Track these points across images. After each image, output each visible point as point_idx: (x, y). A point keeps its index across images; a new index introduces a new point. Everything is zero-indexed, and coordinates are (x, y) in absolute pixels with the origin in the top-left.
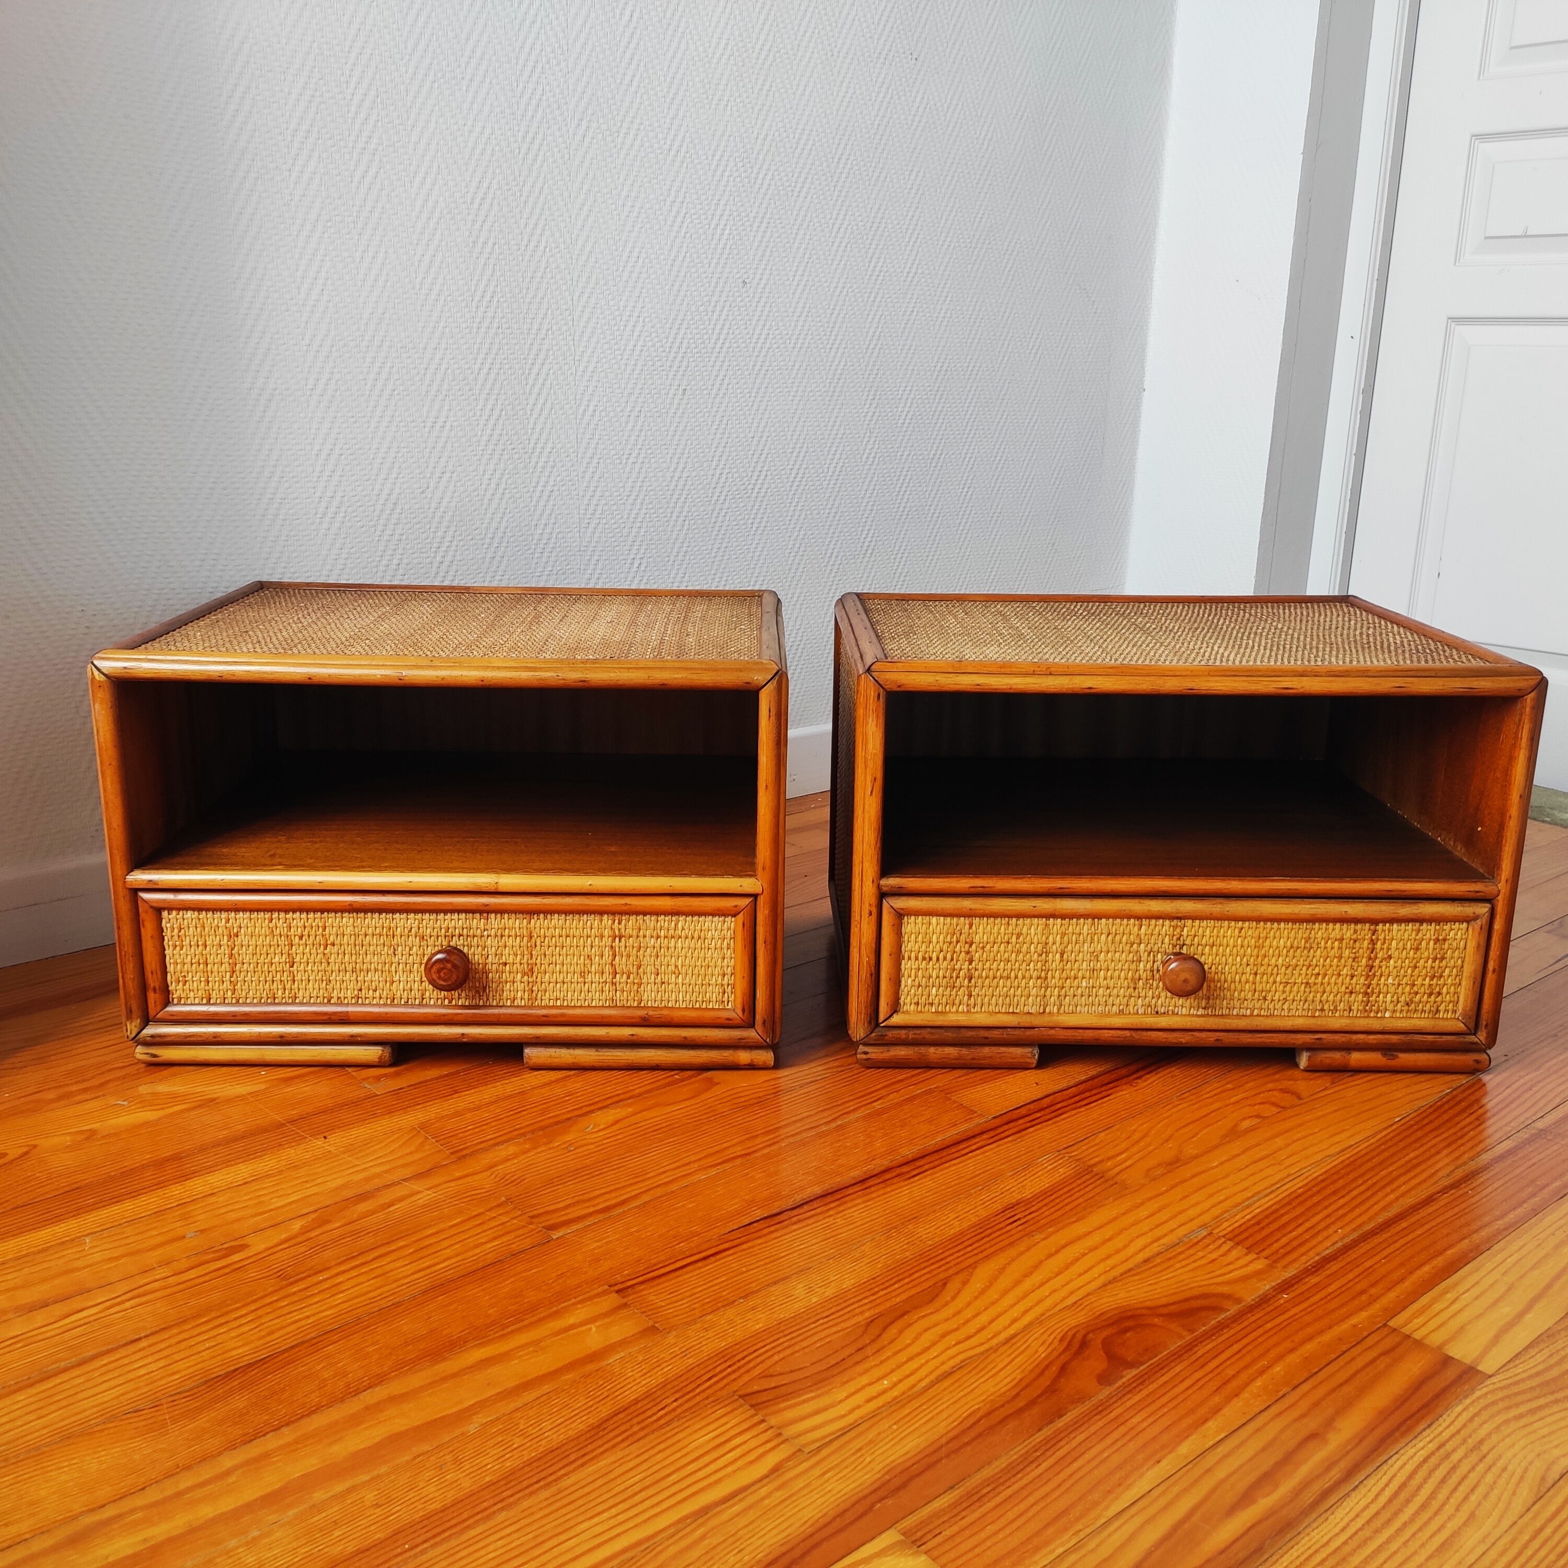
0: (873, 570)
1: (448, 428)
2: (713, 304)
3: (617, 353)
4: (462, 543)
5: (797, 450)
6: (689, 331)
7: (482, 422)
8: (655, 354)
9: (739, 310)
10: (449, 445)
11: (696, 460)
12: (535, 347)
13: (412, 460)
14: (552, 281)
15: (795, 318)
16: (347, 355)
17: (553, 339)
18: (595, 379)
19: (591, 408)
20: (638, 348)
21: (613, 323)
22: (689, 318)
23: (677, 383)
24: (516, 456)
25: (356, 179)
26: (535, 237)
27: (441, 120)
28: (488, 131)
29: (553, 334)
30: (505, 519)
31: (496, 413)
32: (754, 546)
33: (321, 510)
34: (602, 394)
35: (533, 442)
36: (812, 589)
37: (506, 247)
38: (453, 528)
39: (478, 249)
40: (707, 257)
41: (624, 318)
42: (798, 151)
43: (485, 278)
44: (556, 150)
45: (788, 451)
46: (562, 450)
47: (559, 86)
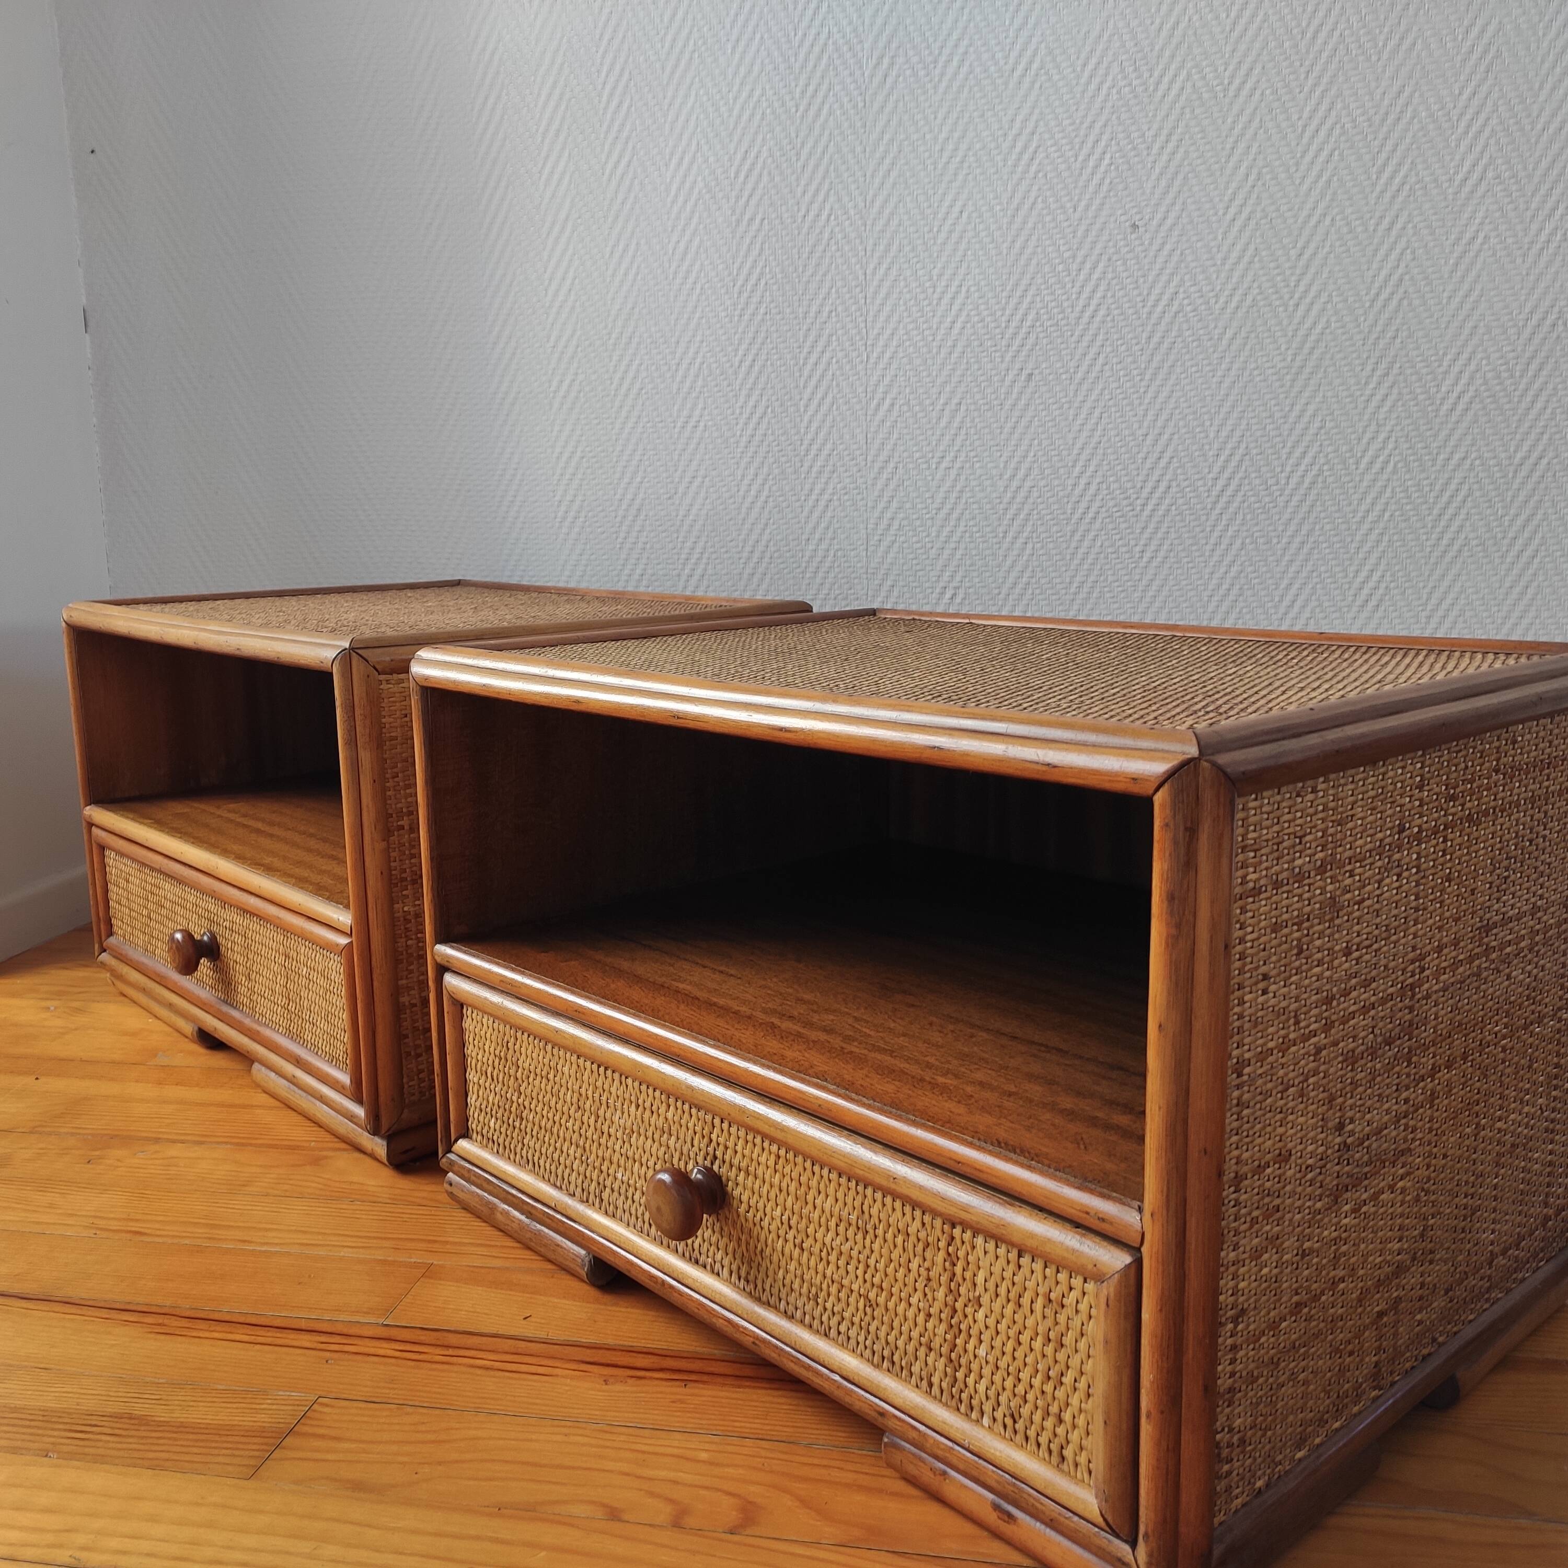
1: (701, 428)
2: (1079, 260)
3: (927, 333)
4: (714, 556)
5: (1227, 452)
6: (1038, 299)
7: (742, 421)
8: (983, 331)
9: (1125, 264)
10: (702, 446)
11: (1046, 465)
12: (813, 333)
13: (658, 464)
14: (839, 254)
15: (1227, 267)
16: (593, 355)
17: (837, 322)
18: (894, 366)
19: (888, 402)
20: (958, 325)
21: (922, 296)
22: (1039, 281)
23: (1018, 366)
24: (784, 459)
25: (608, 171)
26: (815, 206)
27: (702, 92)
28: (757, 93)
29: (837, 316)
30: (768, 531)
31: (760, 410)
32: (1144, 582)
33: (560, 514)
34: (903, 384)
35: (806, 442)
37: (777, 222)
38: (704, 539)
39: (742, 228)
40: (1071, 200)
41: (939, 290)
42: (1236, 34)
43: (751, 259)
44: (846, 100)
45: (1211, 453)
46: (846, 453)
47: (850, 23)
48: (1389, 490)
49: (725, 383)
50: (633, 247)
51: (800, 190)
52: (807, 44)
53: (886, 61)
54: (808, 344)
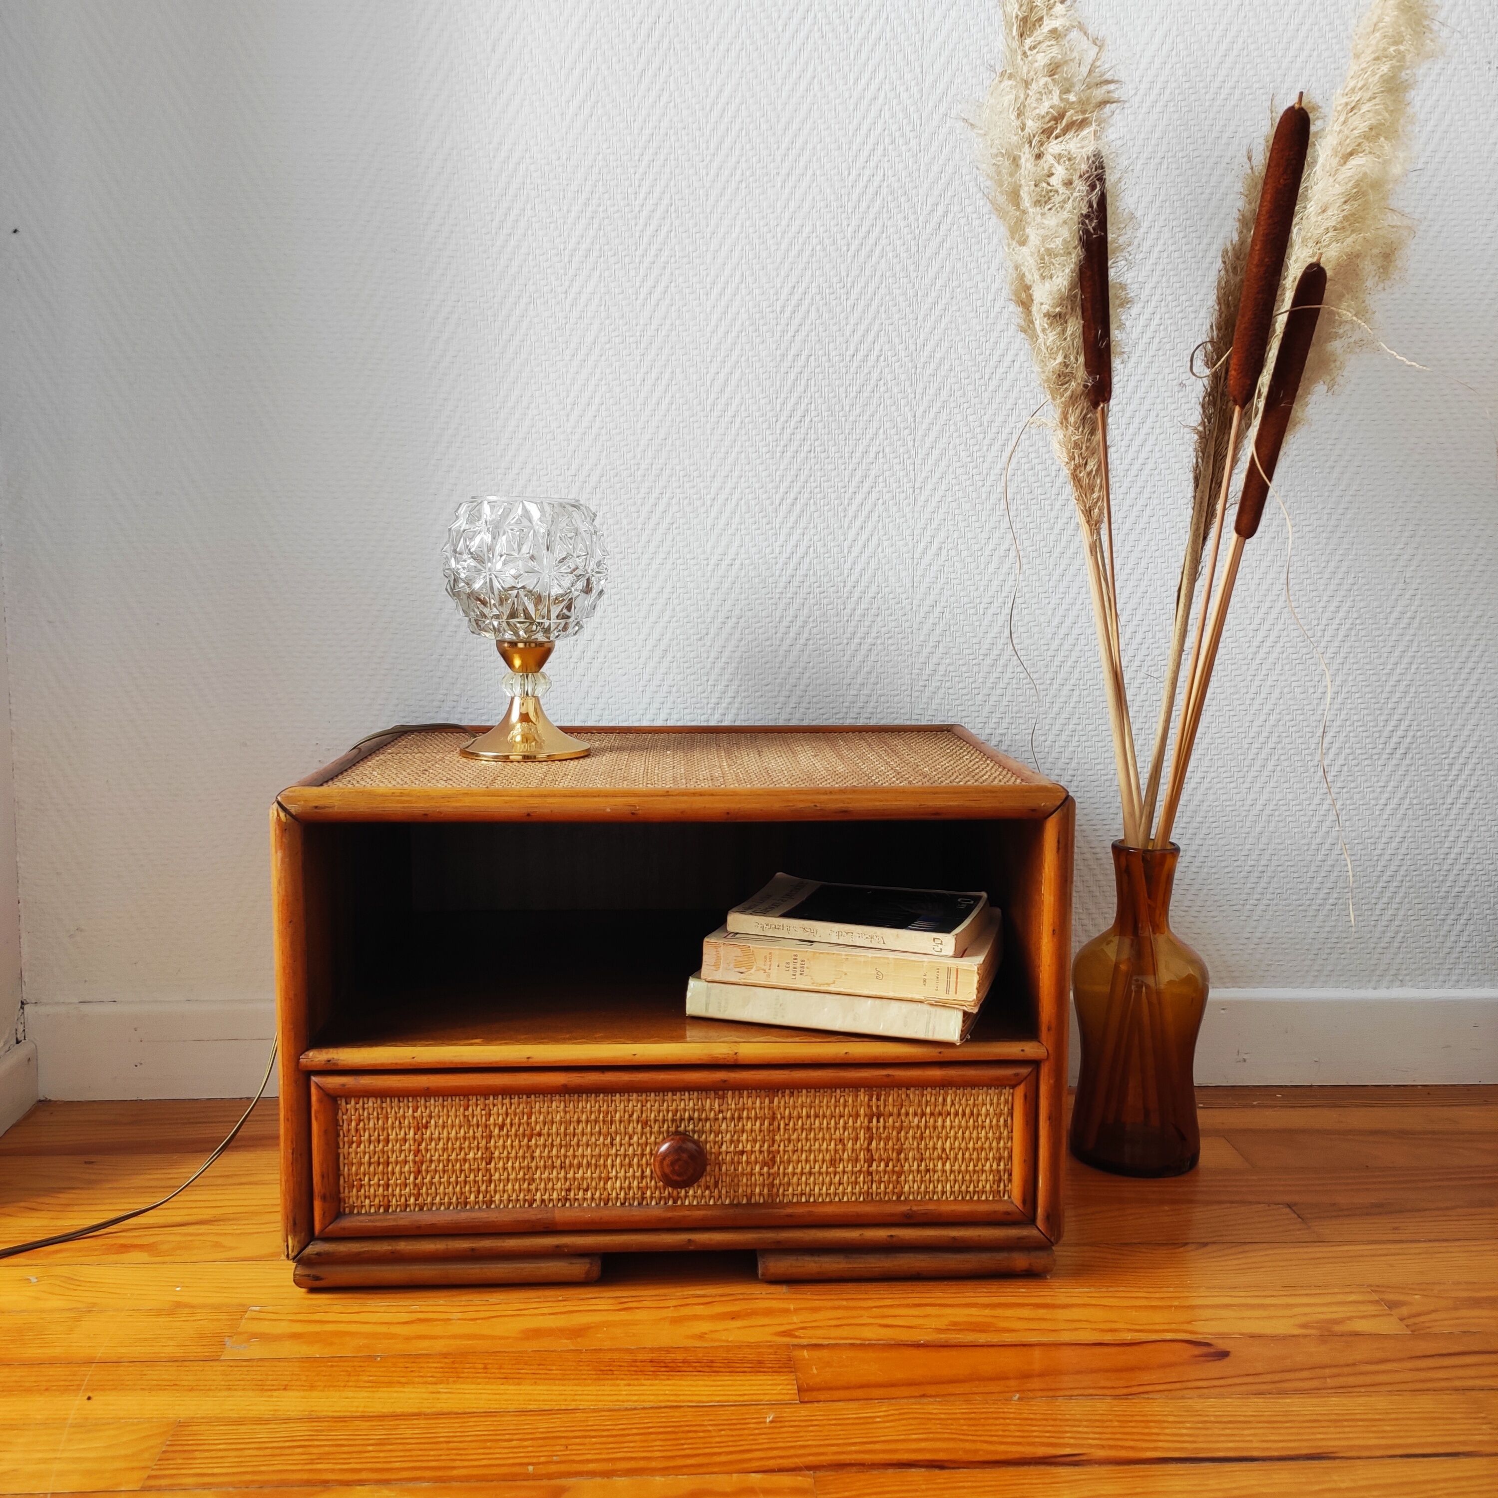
0: (1408, 778)
1: (737, 566)
3: (976, 478)
4: (747, 701)
5: (1268, 604)
7: (781, 561)
10: (737, 585)
12: (859, 474)
13: (689, 602)
14: (888, 395)
16: (618, 486)
17: (884, 463)
18: (942, 510)
19: (935, 546)
20: (1009, 472)
21: (972, 441)
24: (825, 601)
25: (642, 297)
26: (865, 346)
27: (748, 223)
28: (808, 229)
29: (884, 457)
30: (807, 675)
31: (801, 550)
34: (951, 528)
35: (849, 584)
36: (1290, 796)
37: (824, 359)
38: (736, 682)
39: (787, 364)
41: (989, 436)
43: (795, 395)
44: (899, 243)
45: (1252, 605)
46: (891, 596)
47: (906, 168)
48: (1415, 644)
49: (765, 521)
50: (667, 375)
51: (849, 328)
52: (861, 184)
53: (941, 209)
54: (854, 484)
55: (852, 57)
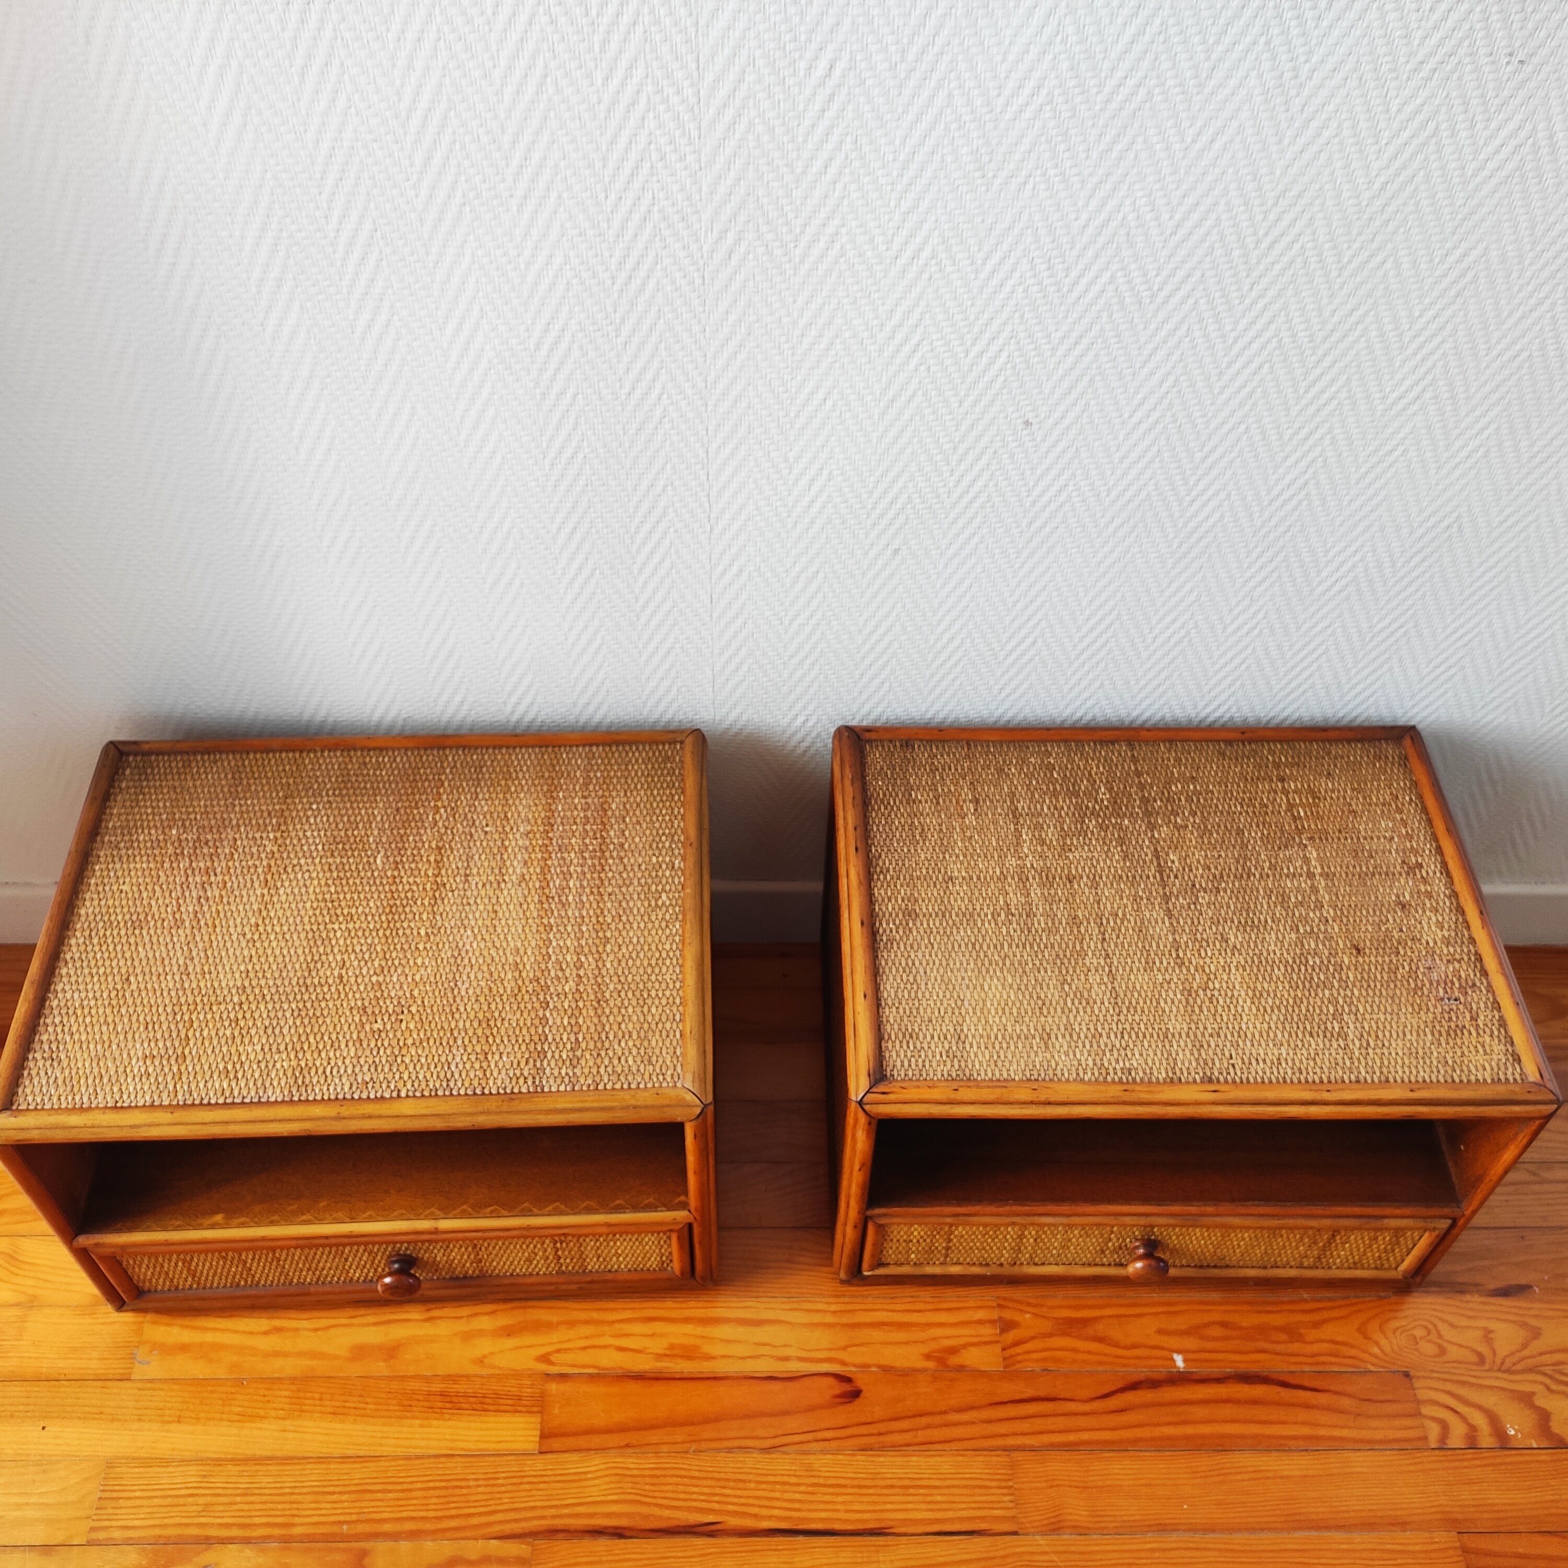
1: (516, 585)
2: (960, 452)
3: (781, 509)
5: (1098, 617)
6: (911, 484)
7: (565, 581)
8: (846, 511)
9: (1012, 457)
10: (520, 600)
11: (908, 623)
12: (646, 505)
13: (470, 613)
14: (674, 432)
15: (1125, 465)
16: (371, 514)
17: (674, 495)
18: (742, 537)
19: (736, 568)
20: (818, 505)
21: (776, 476)
22: (914, 468)
23: (883, 542)
24: (617, 614)
25: (359, 330)
26: (643, 384)
27: (480, 252)
28: (558, 260)
29: (674, 489)
30: (602, 672)
31: (586, 572)
33: (357, 653)
34: (753, 553)
35: (642, 600)
37: (595, 397)
38: (530, 676)
39: (549, 402)
40: (956, 395)
41: (796, 471)
42: (1177, 237)
43: (564, 433)
44: (678, 275)
45: (1081, 618)
46: (688, 610)
47: (682, 190)
48: (1250, 648)
49: (542, 547)
50: (406, 411)
51: (621, 367)
52: (623, 209)
53: (731, 236)
54: (640, 514)
55: (597, 50)
